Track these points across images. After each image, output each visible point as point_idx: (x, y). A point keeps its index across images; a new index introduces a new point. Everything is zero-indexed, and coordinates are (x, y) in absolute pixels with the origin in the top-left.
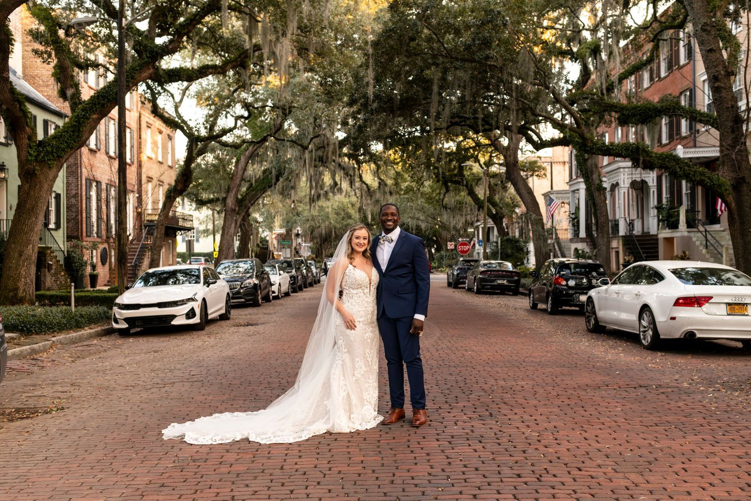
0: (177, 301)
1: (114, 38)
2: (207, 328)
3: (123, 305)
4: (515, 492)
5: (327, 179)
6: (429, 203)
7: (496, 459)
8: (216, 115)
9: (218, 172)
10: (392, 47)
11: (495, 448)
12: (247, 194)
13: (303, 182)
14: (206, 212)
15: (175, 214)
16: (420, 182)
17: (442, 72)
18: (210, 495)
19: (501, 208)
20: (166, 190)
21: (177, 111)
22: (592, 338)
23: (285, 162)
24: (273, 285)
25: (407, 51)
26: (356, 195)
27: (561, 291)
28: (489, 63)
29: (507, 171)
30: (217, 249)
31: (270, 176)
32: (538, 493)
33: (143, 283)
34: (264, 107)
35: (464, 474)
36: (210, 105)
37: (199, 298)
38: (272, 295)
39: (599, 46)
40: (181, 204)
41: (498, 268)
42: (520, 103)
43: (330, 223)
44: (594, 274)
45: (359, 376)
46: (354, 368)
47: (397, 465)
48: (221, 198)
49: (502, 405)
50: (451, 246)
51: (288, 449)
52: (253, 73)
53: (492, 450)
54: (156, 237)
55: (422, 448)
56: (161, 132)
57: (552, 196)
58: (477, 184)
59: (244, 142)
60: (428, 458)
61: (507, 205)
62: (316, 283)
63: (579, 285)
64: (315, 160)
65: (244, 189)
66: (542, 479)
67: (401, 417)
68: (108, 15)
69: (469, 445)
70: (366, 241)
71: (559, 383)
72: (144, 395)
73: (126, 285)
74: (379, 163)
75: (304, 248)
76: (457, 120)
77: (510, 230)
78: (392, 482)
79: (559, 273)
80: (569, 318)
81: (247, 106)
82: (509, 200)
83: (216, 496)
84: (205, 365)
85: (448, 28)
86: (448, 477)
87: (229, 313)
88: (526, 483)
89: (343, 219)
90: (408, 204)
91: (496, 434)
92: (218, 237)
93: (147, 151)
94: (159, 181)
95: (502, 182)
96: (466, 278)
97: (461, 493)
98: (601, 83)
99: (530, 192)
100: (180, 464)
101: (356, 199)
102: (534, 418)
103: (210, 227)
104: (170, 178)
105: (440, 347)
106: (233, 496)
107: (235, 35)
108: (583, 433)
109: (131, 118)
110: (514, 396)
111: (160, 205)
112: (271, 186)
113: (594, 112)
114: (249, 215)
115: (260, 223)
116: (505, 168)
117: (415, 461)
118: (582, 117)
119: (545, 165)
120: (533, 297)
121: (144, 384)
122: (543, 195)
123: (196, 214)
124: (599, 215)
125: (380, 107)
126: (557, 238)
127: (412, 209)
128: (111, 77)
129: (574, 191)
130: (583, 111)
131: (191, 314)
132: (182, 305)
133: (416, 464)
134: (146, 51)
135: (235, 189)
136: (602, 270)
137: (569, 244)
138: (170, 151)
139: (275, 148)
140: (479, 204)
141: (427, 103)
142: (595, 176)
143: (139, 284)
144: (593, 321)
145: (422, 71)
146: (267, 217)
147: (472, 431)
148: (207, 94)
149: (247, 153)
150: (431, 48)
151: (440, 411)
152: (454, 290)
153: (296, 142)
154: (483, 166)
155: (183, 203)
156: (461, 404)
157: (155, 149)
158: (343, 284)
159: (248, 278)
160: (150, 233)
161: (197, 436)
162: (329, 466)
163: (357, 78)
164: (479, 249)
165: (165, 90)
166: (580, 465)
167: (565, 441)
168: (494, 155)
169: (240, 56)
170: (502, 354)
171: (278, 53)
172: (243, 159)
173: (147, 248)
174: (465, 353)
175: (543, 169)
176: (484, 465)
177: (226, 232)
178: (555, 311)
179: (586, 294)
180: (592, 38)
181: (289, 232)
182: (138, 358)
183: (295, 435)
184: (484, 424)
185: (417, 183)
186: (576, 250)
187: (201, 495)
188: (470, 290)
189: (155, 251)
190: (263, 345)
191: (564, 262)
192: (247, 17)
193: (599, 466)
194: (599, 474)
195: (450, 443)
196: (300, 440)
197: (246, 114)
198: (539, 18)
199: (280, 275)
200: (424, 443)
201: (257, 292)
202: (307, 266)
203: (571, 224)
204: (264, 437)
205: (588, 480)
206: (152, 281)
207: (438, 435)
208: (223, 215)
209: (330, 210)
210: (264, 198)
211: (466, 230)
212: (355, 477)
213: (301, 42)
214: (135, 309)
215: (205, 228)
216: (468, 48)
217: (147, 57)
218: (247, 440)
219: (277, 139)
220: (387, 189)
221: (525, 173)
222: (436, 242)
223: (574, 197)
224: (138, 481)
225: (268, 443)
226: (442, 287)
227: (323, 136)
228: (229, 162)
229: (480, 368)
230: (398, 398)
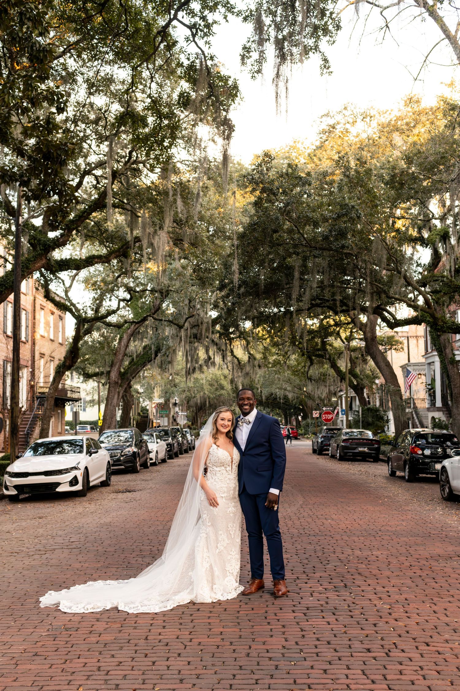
0: (62, 470)
1: (13, 232)
2: (89, 495)
3: (13, 473)
4: (363, 667)
5: (202, 354)
6: (295, 375)
7: (348, 632)
8: (101, 299)
9: (103, 348)
10: (256, 239)
11: (348, 621)
12: (129, 368)
13: (180, 356)
14: (92, 384)
15: (64, 386)
16: (286, 355)
17: (303, 260)
18: (78, 665)
19: (362, 380)
20: (56, 366)
21: (66, 295)
22: (447, 507)
23: (164, 339)
24: (151, 452)
25: (270, 242)
26: (227, 368)
27: (418, 460)
28: (345, 251)
29: (366, 345)
30: (101, 418)
31: (149, 352)
32: (386, 669)
33: (32, 452)
34: (144, 291)
35: (316, 647)
36: (96, 290)
37: (82, 467)
38: (149, 462)
39: (448, 232)
40: (70, 377)
41: (359, 436)
42: (374, 287)
43: (205, 393)
44: (449, 443)
45: (222, 548)
46: (217, 541)
47: (253, 637)
48: (105, 372)
49: (357, 576)
50: (316, 414)
51: (153, 619)
52: (135, 261)
53: (344, 623)
54: (47, 408)
55: (278, 620)
56: (53, 313)
57: (409, 368)
58: (339, 357)
59: (126, 322)
60: (283, 630)
61: (368, 376)
62: (190, 450)
63: (434, 454)
64: (190, 338)
65: (127, 363)
66: (391, 654)
67: (261, 587)
68: (8, 213)
69: (323, 618)
70: (230, 423)
71: (412, 553)
72: (27, 561)
73: (17, 454)
74: (249, 339)
75: (181, 417)
76: (318, 301)
77: (371, 399)
78: (248, 655)
79: (415, 442)
80: (426, 486)
81: (129, 290)
82: (369, 372)
83: (84, 666)
84: (84, 531)
85: (308, 221)
86: (301, 650)
87: (110, 480)
88: (375, 658)
89: (217, 389)
90: (276, 376)
91: (349, 606)
92: (103, 406)
93: (41, 330)
94: (51, 357)
95: (362, 355)
96: (329, 445)
97: (312, 667)
98: (450, 266)
99: (389, 366)
100: (54, 633)
101: (228, 371)
102: (386, 589)
103: (96, 397)
104: (61, 354)
105: (302, 515)
106: (99, 667)
107: (119, 228)
108: (433, 605)
109: (26, 301)
110: (369, 567)
111: (51, 379)
112: (151, 361)
113: (444, 293)
114: (131, 387)
115: (140, 394)
116: (364, 343)
117: (271, 633)
118: (434, 297)
119: (401, 340)
120: (392, 465)
121: (27, 550)
122: (401, 367)
123: (83, 386)
124: (453, 387)
125: (247, 291)
126: (415, 408)
127: (279, 380)
128: (9, 267)
129: (429, 364)
130: (434, 292)
131: (74, 482)
132: (66, 473)
133: (272, 636)
134: (40, 244)
135: (118, 364)
136: (456, 440)
137: (427, 412)
138: (61, 329)
139: (154, 326)
140: (341, 376)
141: (289, 288)
142: (448, 351)
143: (29, 453)
144: (447, 490)
145: (285, 259)
146: (147, 389)
147: (327, 603)
148: (94, 279)
149: (129, 331)
150: (292, 239)
151: (298, 581)
152: (318, 457)
153: (174, 322)
154: (345, 341)
155: (72, 376)
156: (318, 575)
157: (48, 328)
158: (208, 462)
159: (128, 446)
160: (41, 404)
161: (71, 605)
162: (191, 637)
163: (227, 266)
164: (342, 417)
165: (57, 277)
166: (428, 640)
167: (415, 615)
168: (354, 330)
169: (122, 247)
170: (360, 522)
171: (155, 245)
172: (125, 336)
173: (38, 417)
174: (324, 521)
175: (401, 343)
176: (336, 639)
177: (110, 402)
178: (413, 479)
179: (441, 462)
180: (442, 225)
181: (167, 401)
182: (24, 524)
183: (161, 605)
184: (338, 596)
185: (284, 356)
186: (433, 418)
187: (71, 665)
188: (333, 457)
189: (46, 420)
190: (138, 512)
191: (419, 432)
192: (129, 212)
193: (447, 641)
194: (446, 649)
195: (305, 614)
196: (165, 609)
197: (128, 297)
198: (391, 209)
199: (157, 443)
200: (280, 615)
201: (135, 459)
202: (183, 434)
203: (427, 394)
204: (132, 606)
205: (435, 656)
206: (41, 450)
207: (294, 606)
208: (107, 386)
209: (204, 381)
210: (145, 370)
211: (330, 400)
212: (213, 649)
213: (177, 233)
214: (24, 477)
215: (91, 399)
216: (326, 238)
217: (41, 250)
218: (116, 609)
219: (155, 319)
220: (256, 363)
221: (384, 347)
222: (303, 410)
223: (430, 369)
224: (14, 649)
225: (135, 612)
226: (307, 454)
227: (197, 317)
228: (114, 339)
229: (338, 537)
230: (258, 569)
